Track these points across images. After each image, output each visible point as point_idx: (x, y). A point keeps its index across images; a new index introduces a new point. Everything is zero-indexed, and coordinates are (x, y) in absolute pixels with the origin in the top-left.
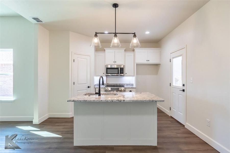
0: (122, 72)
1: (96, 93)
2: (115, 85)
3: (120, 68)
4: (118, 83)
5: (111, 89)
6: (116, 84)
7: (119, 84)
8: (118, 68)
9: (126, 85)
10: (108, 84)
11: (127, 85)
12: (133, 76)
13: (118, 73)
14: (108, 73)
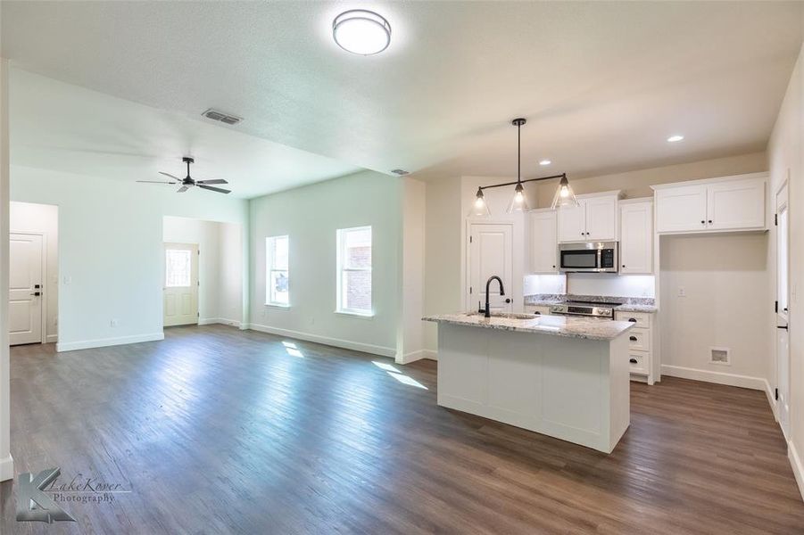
0: (607, 261)
1: (481, 311)
2: (595, 301)
3: (602, 251)
4: (603, 295)
5: (570, 309)
6: (597, 298)
7: (607, 298)
8: (595, 252)
9: (629, 301)
10: (571, 296)
11: (634, 301)
12: (649, 274)
13: (596, 267)
14: (565, 265)
